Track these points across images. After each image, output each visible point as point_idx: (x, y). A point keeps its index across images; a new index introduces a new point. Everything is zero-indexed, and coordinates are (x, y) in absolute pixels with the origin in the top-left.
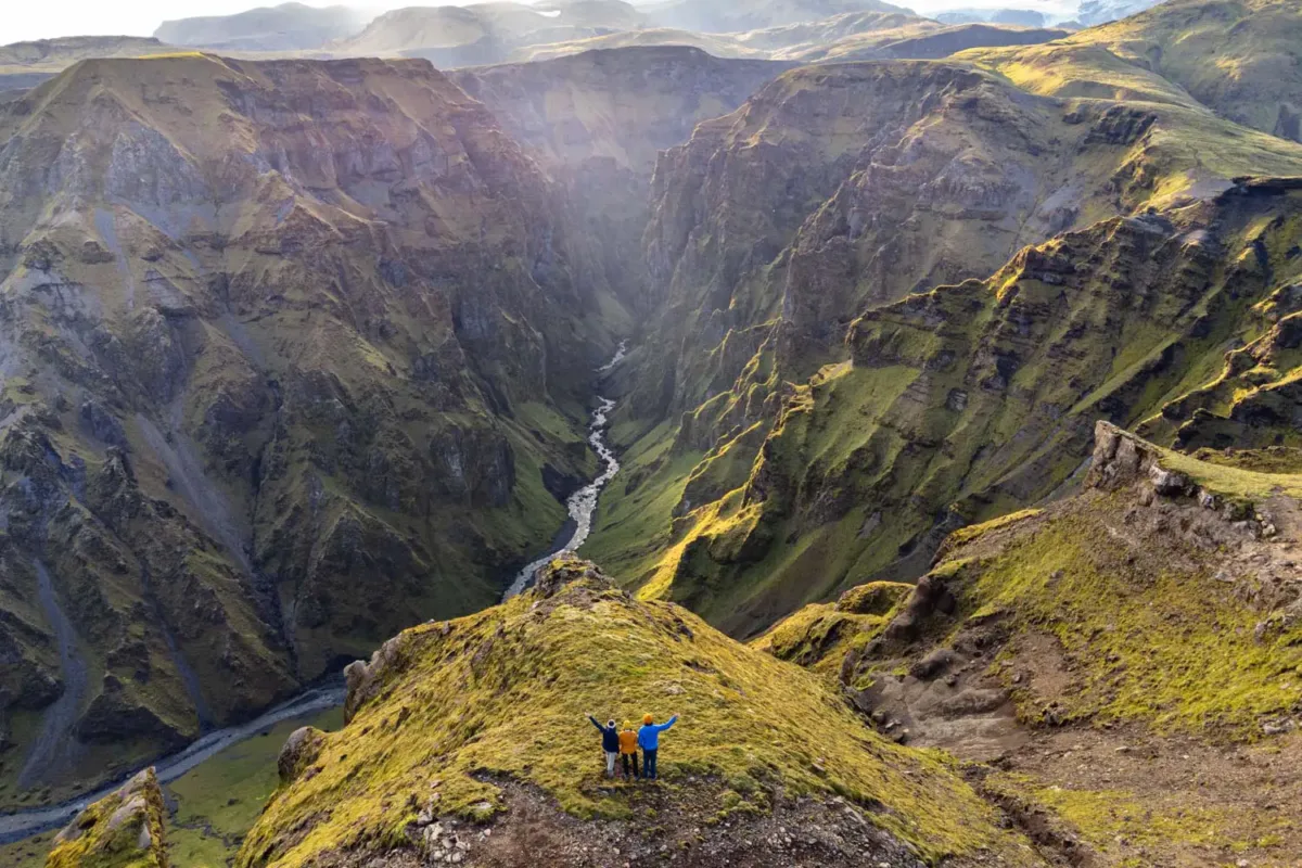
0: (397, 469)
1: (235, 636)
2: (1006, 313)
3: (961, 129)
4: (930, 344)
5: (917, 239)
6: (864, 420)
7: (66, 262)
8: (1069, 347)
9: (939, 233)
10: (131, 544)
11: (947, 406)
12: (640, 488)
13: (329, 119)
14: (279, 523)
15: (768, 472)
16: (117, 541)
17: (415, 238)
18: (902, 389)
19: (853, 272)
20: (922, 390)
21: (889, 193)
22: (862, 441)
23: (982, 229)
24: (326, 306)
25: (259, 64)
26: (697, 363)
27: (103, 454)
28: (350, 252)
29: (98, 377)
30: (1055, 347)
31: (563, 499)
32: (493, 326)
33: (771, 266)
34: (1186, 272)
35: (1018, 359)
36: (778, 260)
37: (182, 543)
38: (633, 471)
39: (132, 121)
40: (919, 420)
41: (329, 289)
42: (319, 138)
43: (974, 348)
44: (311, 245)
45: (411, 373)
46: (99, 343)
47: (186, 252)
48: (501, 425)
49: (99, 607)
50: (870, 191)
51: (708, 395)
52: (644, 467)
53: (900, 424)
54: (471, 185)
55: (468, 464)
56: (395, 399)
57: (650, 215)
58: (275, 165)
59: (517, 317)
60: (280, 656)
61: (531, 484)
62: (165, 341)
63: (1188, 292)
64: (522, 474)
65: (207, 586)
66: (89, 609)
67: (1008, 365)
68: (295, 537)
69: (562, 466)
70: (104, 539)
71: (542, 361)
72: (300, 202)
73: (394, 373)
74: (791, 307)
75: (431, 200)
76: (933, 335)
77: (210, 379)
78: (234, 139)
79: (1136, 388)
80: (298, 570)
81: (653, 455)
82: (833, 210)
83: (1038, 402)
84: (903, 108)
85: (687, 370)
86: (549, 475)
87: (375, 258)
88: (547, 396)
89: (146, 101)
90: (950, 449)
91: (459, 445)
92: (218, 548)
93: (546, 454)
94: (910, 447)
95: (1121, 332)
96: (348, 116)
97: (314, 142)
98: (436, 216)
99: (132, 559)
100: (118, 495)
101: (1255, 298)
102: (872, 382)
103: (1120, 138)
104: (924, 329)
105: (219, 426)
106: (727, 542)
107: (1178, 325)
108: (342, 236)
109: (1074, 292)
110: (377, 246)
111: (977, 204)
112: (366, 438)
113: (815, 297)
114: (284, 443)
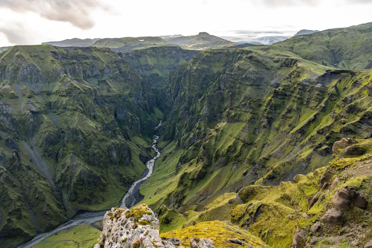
0: (98, 155)
1: (48, 205)
2: (269, 107)
3: (249, 64)
4: (248, 116)
5: (239, 91)
6: (231, 138)
7: (5, 98)
8: (287, 115)
9: (245, 89)
10: (18, 178)
11: (254, 133)
12: (167, 159)
13: (81, 62)
14: (63, 171)
15: (204, 154)
16: (13, 177)
17: (105, 93)
18: (241, 129)
19: (223, 100)
20: (247, 129)
21: (231, 80)
22: (230, 143)
23: (256, 88)
24: (79, 110)
25: (63, 48)
26: (182, 125)
27: (11, 152)
28: (86, 96)
29: (11, 130)
30: (283, 116)
31: (145, 163)
32: (126, 116)
33: (200, 99)
34: (317, 94)
35: (273, 120)
36: (203, 97)
37: (33, 178)
38: (164, 155)
39: (26, 61)
40: (247, 137)
41: (79, 105)
42: (79, 67)
43: (261, 117)
44: (75, 93)
45: (102, 128)
46: (13, 121)
47: (40, 96)
48: (128, 143)
49: (7, 197)
50: (226, 79)
51: (185, 134)
52: (168, 154)
53: (241, 138)
54: (120, 79)
55: (118, 154)
56: (98, 136)
57: (168, 87)
58: (66, 73)
59: (132, 113)
60: (61, 210)
61: (136, 159)
62: (32, 120)
63: (318, 100)
64: (133, 156)
65: (41, 190)
66: (4, 198)
67: (270, 121)
68: (67, 175)
69: (145, 154)
70: (10, 177)
71: (139, 126)
72: (72, 82)
73: (97, 128)
74: (207, 109)
75: (109, 83)
76: (249, 113)
77: (44, 130)
78: (54, 66)
79: (307, 126)
80: (68, 185)
81: (170, 151)
82: (216, 84)
83: (279, 131)
84: (232, 60)
85: (179, 127)
86: (141, 157)
87: (93, 98)
88: (140, 135)
89: (31, 56)
90: (256, 145)
91: (116, 148)
92: (45, 179)
93: (140, 151)
94: (244, 145)
95: (301, 111)
96: (86, 61)
97: (77, 67)
98: (110, 87)
99: (18, 183)
100: (15, 164)
101: (336, 101)
102: (232, 127)
103: (289, 66)
104: (246, 112)
105: (46, 144)
106: (193, 174)
107: (317, 109)
108: (84, 91)
109: (287, 101)
110: (94, 94)
111: (255, 82)
112: (89, 146)
113: (213, 106)
114: (65, 148)
